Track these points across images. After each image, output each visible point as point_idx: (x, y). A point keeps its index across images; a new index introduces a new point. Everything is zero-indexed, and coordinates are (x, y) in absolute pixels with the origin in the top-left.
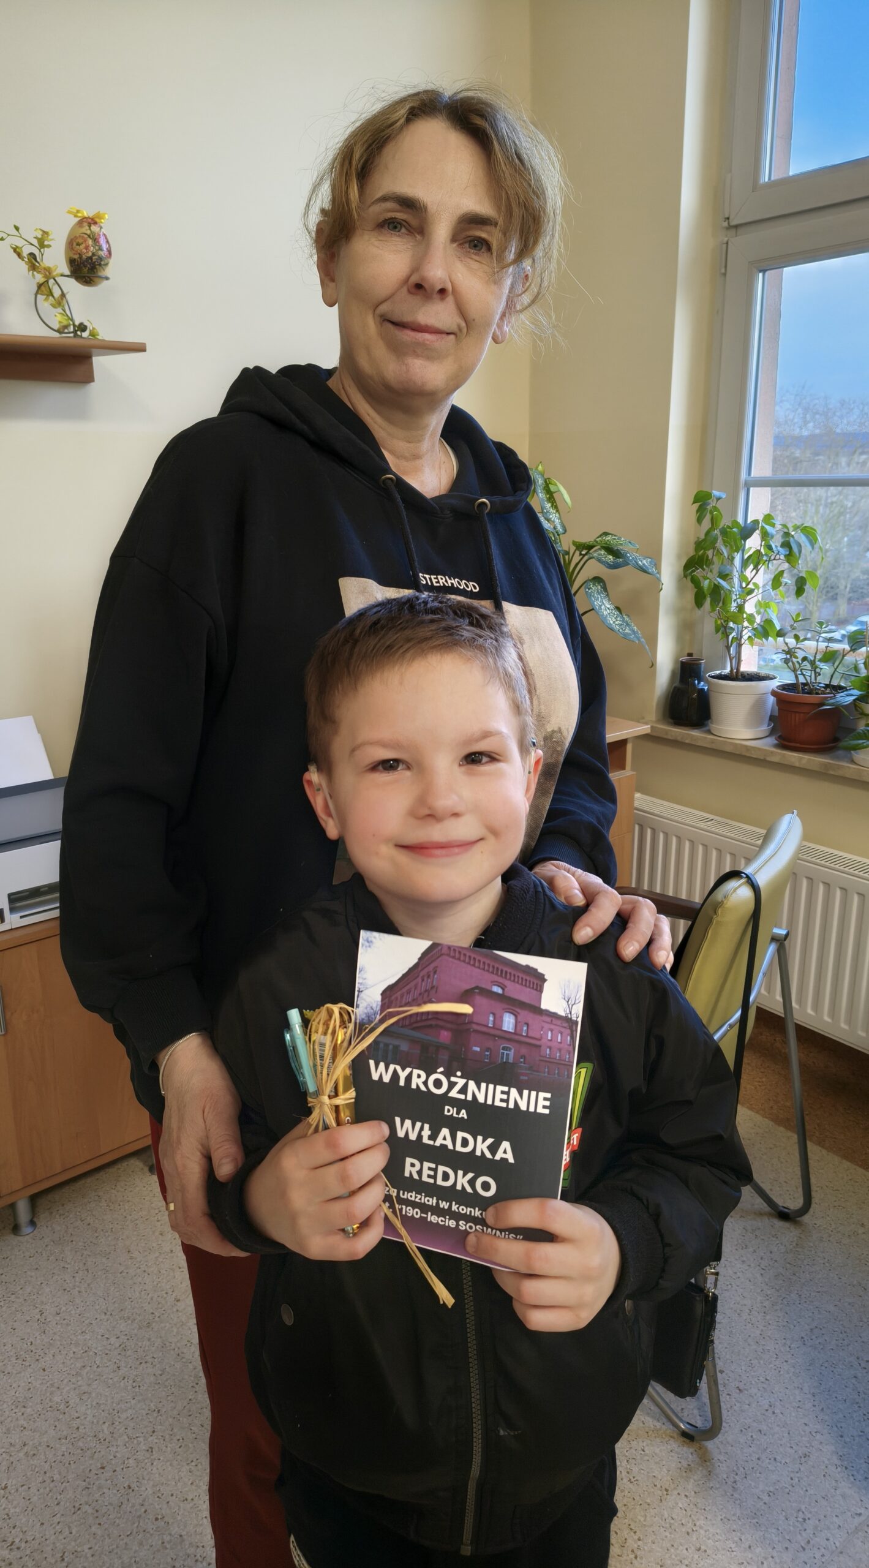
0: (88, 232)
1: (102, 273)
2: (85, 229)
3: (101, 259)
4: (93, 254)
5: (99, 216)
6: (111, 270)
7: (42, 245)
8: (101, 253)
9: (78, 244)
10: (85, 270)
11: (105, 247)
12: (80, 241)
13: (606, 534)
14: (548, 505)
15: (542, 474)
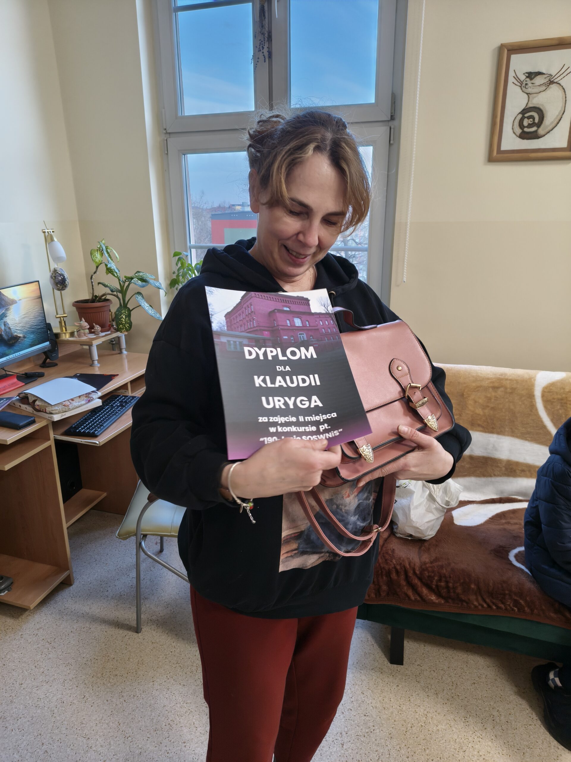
13: (139, 272)
14: (110, 259)
15: (104, 244)
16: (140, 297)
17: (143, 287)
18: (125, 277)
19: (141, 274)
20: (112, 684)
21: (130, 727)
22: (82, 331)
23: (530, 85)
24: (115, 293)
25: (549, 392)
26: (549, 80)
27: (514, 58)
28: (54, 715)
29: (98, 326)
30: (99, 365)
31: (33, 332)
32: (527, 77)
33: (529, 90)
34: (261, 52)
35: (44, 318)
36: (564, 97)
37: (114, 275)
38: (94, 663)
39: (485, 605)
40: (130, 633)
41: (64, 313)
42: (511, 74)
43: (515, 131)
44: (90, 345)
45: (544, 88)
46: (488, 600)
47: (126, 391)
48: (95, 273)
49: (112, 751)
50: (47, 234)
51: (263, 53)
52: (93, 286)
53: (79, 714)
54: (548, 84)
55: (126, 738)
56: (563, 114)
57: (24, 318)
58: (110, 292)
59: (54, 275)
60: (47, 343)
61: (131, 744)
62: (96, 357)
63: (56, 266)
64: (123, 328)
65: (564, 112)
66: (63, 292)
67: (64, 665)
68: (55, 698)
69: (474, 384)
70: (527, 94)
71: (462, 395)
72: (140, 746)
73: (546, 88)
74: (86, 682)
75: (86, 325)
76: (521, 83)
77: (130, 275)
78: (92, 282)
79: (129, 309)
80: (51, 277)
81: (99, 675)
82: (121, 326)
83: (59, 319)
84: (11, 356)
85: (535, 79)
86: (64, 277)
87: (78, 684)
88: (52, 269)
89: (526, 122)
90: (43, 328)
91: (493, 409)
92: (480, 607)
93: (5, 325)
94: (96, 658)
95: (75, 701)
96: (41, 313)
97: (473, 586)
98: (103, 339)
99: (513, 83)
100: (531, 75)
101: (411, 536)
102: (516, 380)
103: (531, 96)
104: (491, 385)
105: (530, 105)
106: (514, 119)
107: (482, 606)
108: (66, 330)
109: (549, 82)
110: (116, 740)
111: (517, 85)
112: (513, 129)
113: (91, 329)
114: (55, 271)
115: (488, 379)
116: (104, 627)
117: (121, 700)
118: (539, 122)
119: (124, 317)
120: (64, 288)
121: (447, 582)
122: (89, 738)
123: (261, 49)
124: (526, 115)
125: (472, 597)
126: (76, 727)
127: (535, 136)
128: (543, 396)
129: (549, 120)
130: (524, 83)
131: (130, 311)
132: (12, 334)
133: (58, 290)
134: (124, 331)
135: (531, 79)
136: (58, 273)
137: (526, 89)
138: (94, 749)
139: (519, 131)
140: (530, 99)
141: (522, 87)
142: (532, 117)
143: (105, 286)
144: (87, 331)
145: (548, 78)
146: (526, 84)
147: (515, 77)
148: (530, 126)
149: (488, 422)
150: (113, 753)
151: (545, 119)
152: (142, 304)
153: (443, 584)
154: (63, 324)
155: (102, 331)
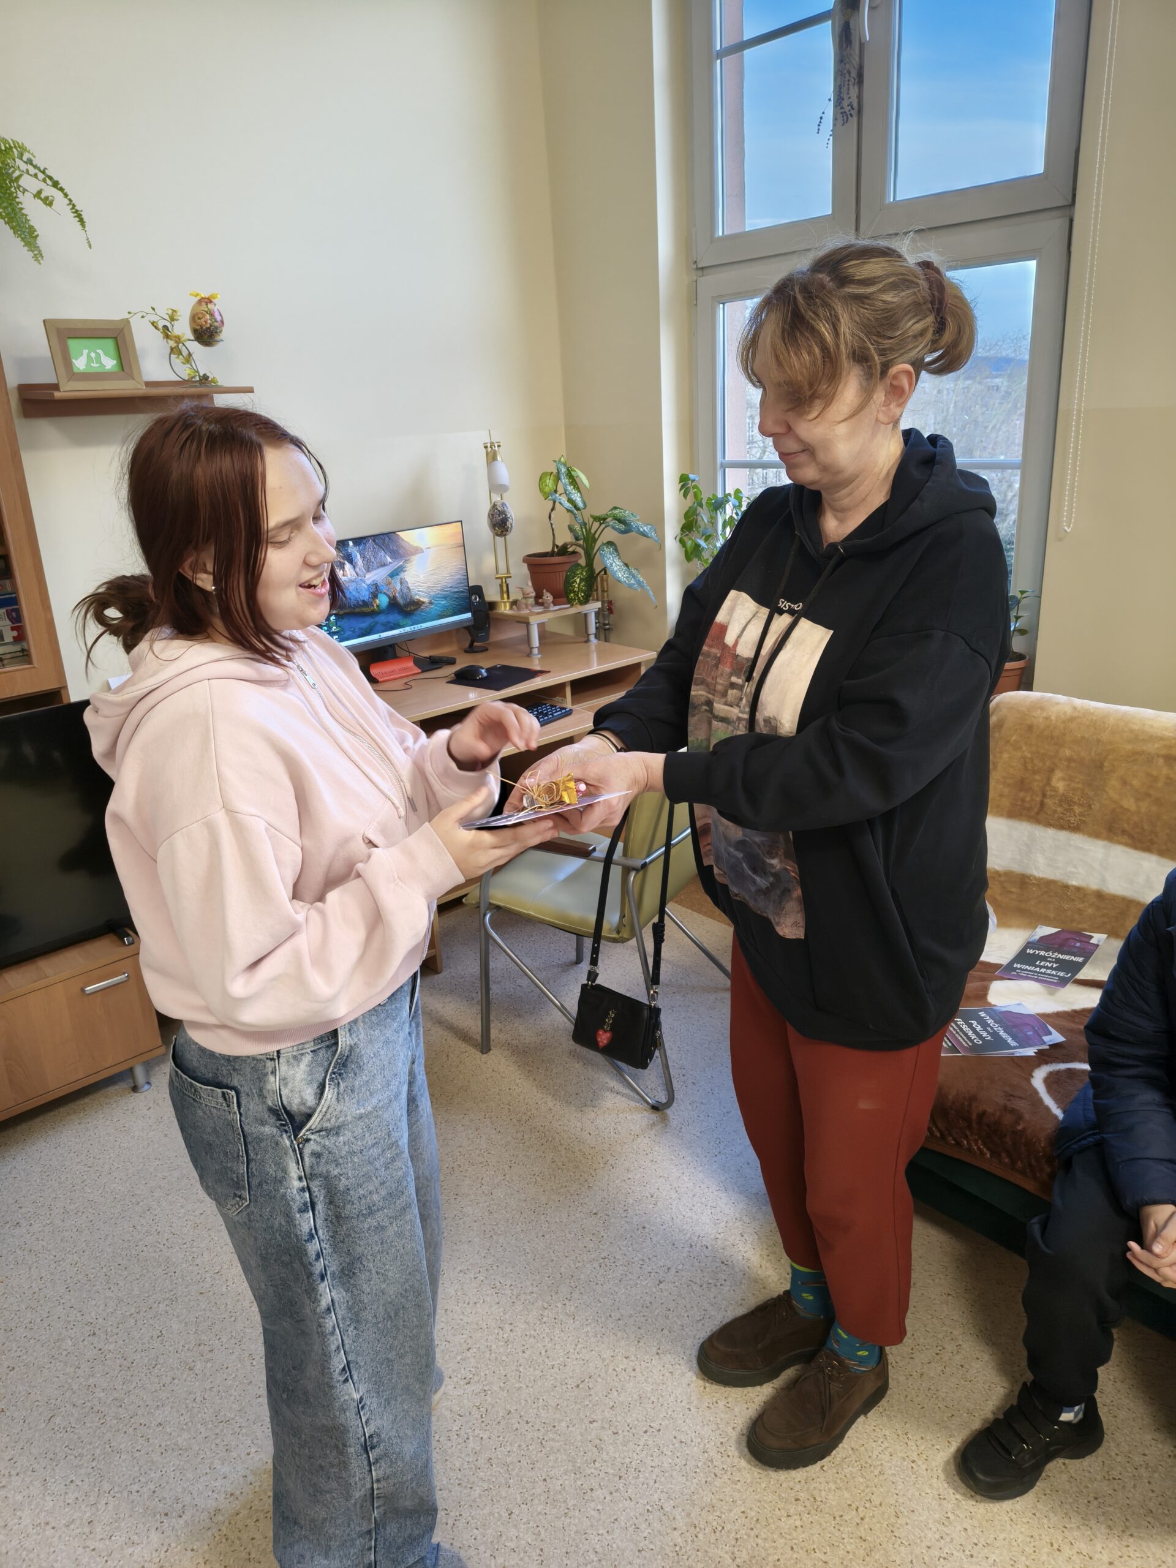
0: (206, 309)
1: (217, 338)
2: (204, 307)
3: (216, 328)
4: (211, 325)
5: (214, 296)
6: (225, 334)
7: (172, 319)
8: (216, 324)
9: (199, 319)
10: (206, 337)
11: (218, 318)
12: (200, 316)
13: (615, 508)
15: (564, 464)
16: (607, 550)
18: (592, 516)
19: (617, 511)
22: (525, 601)
24: (581, 543)
29: (549, 594)
31: (445, 597)
41: (509, 572)
44: (529, 624)
47: (564, 699)
48: (553, 509)
50: (489, 449)
52: (553, 530)
57: (432, 575)
58: (574, 540)
59: (492, 513)
60: (468, 615)
62: (535, 642)
63: (499, 500)
64: (575, 599)
66: (505, 539)
75: (532, 592)
78: (551, 524)
80: (489, 516)
82: (572, 595)
84: (407, 629)
86: (506, 515)
88: (493, 501)
90: (462, 592)
93: (401, 583)
96: (461, 569)
98: (554, 616)
108: (507, 598)
113: (538, 599)
114: (495, 505)
119: (578, 580)
120: (507, 533)
132: (411, 597)
133: (500, 535)
134: (577, 603)
136: (496, 509)
144: (531, 601)
152: (609, 562)
154: (505, 588)
155: (555, 604)
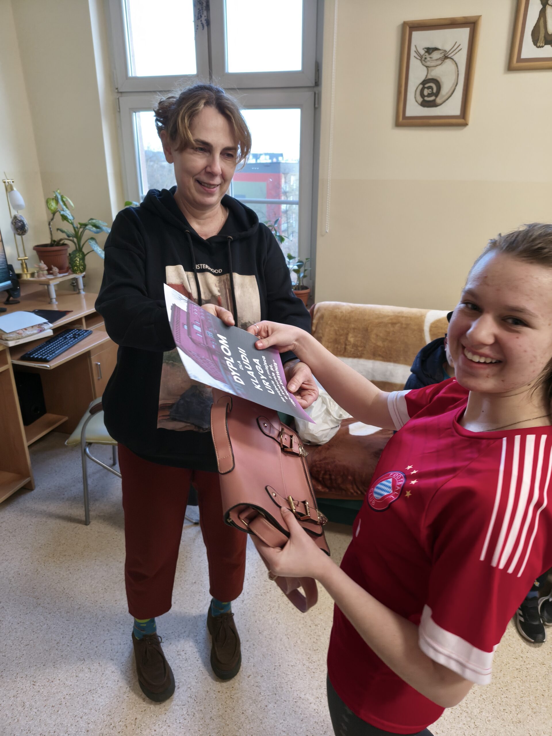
13: (92, 219)
14: (64, 207)
15: (60, 194)
16: (93, 243)
17: (97, 233)
18: (80, 223)
19: (94, 221)
20: (61, 561)
21: (73, 591)
22: (41, 272)
23: (428, 59)
24: (71, 238)
25: (436, 327)
26: (444, 56)
27: (416, 35)
28: (11, 583)
29: (56, 268)
30: (57, 303)
32: (426, 52)
33: (428, 64)
34: (199, 20)
35: (5, 260)
36: (457, 71)
37: (69, 222)
38: (48, 547)
39: (359, 492)
40: (80, 526)
41: (25, 256)
42: (413, 49)
43: (417, 100)
44: (48, 285)
45: (440, 62)
46: (361, 488)
47: (81, 326)
48: (52, 219)
49: (57, 606)
50: (7, 184)
51: (201, 21)
52: (51, 231)
53: (32, 582)
54: (443, 59)
55: (69, 598)
56: (456, 86)
58: (66, 237)
59: (14, 221)
60: (9, 282)
61: (72, 602)
62: (53, 295)
63: (16, 213)
64: (78, 270)
65: (457, 84)
66: (23, 236)
67: (22, 548)
68: (13, 571)
69: (377, 321)
70: (427, 67)
71: (366, 330)
72: (80, 603)
73: (442, 63)
74: (40, 560)
75: (44, 266)
76: (421, 57)
77: (84, 221)
78: (50, 228)
79: (83, 253)
80: (12, 223)
81: (51, 555)
82: (76, 268)
83: (20, 262)
85: (432, 54)
86: (23, 223)
87: (33, 561)
88: (13, 215)
89: (426, 92)
90: (5, 268)
91: (391, 341)
92: (355, 494)
94: (50, 543)
95: (29, 574)
96: (2, 255)
97: (350, 478)
98: (61, 280)
99: (415, 56)
100: (429, 50)
101: (309, 442)
102: (410, 317)
103: (429, 69)
104: (390, 321)
105: (429, 77)
106: (415, 89)
107: (357, 493)
108: (27, 271)
109: (444, 57)
110: (60, 599)
111: (417, 59)
112: (415, 98)
113: (50, 271)
114: (15, 217)
115: (388, 316)
116: (58, 521)
117: (67, 572)
118: (437, 92)
119: (78, 260)
120: (24, 233)
121: (330, 475)
122: (38, 598)
123: (200, 17)
124: (427, 86)
125: (349, 486)
126: (29, 591)
127: (433, 104)
128: (430, 330)
129: (445, 90)
130: (424, 57)
131: (84, 255)
133: (19, 234)
134: (79, 273)
135: (430, 54)
136: (18, 219)
137: (426, 62)
138: (43, 605)
139: (420, 100)
140: (429, 72)
141: (422, 61)
142: (430, 88)
143: (63, 231)
144: (46, 272)
145: (443, 53)
146: (426, 58)
147: (416, 51)
148: (429, 95)
149: (386, 353)
150: (57, 608)
151: (442, 89)
152: (95, 249)
153: (327, 477)
154: (25, 266)
155: (60, 273)
